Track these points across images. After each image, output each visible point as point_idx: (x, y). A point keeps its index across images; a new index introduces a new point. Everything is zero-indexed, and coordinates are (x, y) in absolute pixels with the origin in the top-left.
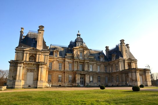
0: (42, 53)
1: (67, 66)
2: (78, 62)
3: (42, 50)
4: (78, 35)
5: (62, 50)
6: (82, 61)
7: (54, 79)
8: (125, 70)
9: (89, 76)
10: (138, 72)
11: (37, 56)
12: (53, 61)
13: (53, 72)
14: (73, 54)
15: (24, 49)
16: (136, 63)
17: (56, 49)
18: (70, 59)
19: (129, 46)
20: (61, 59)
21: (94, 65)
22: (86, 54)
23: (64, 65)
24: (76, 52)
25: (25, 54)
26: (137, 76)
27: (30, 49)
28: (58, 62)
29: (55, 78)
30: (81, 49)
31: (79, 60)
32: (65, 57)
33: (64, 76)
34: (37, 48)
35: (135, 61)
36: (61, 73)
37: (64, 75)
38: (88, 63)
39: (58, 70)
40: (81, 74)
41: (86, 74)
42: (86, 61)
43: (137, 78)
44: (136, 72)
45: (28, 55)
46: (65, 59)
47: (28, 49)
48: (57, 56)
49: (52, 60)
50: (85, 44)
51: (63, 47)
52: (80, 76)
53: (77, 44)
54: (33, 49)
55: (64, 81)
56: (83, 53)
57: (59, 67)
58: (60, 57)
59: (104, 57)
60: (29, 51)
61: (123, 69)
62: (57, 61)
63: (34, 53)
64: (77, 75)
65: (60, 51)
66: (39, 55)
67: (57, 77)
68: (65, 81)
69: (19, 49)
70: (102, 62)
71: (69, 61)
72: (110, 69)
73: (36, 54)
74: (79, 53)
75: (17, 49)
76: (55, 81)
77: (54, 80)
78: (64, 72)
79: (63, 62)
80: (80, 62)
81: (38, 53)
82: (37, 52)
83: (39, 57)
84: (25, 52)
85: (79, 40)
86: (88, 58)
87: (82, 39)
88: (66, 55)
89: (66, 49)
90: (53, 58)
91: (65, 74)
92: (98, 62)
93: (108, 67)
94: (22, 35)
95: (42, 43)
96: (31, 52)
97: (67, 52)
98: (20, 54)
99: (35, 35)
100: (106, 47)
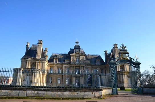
0: (40, 61)
1: (65, 70)
2: (74, 67)
3: (40, 59)
4: (76, 43)
5: (62, 57)
6: (78, 66)
9: (83, 79)
10: (125, 75)
11: (37, 63)
12: (53, 67)
14: (70, 60)
15: (27, 59)
17: (56, 57)
18: (68, 65)
20: (59, 65)
21: (90, 69)
22: (83, 59)
24: (73, 58)
25: (27, 63)
26: (124, 78)
27: (31, 59)
30: (78, 55)
31: (75, 65)
32: (63, 63)
34: (37, 58)
36: (60, 76)
38: (84, 67)
41: (81, 77)
42: (81, 66)
43: (124, 80)
44: (122, 75)
45: (30, 63)
46: (63, 65)
47: (29, 59)
48: (56, 63)
50: (83, 51)
51: (63, 55)
52: (75, 78)
53: (75, 51)
54: (33, 58)
56: (79, 59)
58: (59, 63)
59: (100, 61)
60: (30, 60)
62: (56, 66)
63: (34, 61)
64: (72, 78)
66: (38, 62)
67: (56, 79)
68: (63, 82)
69: (24, 59)
70: (98, 66)
72: (106, 72)
73: (35, 62)
74: (75, 59)
75: (22, 59)
76: (54, 83)
78: (62, 75)
79: (61, 67)
80: (76, 67)
81: (37, 62)
82: (36, 60)
83: (38, 64)
84: (28, 61)
85: (77, 47)
86: (84, 62)
87: (79, 46)
88: (64, 61)
89: (65, 56)
90: (53, 64)
91: (63, 77)
92: (93, 66)
93: (105, 70)
94: (28, 48)
95: (40, 53)
96: (32, 61)
97: (65, 59)
98: (24, 63)
99: (36, 48)
100: (105, 51)
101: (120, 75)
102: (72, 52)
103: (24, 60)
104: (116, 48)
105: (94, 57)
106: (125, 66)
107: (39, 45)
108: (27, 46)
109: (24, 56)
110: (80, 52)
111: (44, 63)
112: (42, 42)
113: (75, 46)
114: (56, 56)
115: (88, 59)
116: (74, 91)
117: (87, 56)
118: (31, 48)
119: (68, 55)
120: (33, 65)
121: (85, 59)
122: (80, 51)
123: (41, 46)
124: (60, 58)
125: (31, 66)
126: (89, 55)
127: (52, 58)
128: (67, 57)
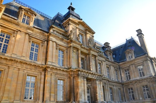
1: (54, 54)
2: (78, 50)
5: (42, 18)
7: (7, 87)
9: (102, 86)
12: (16, 32)
13: (10, 63)
14: (66, 32)
18: (62, 40)
20: (38, 34)
23: (45, 50)
24: (73, 28)
28: (30, 39)
29: (14, 84)
30: (81, 28)
32: (48, 32)
33: (43, 80)
36: (36, 72)
37: (43, 77)
39: (28, 59)
40: (88, 79)
41: (97, 80)
46: (48, 37)
48: (28, 23)
49: (14, 27)
52: (86, 82)
55: (41, 96)
56: (84, 36)
57: (31, 54)
58: (36, 27)
59: (112, 54)
62: (26, 33)
64: (79, 81)
67: (20, 82)
68: (47, 95)
70: (112, 62)
71: (59, 42)
74: (78, 33)
76: (12, 95)
77: (9, 91)
78: (45, 70)
79: (43, 42)
89: (48, 21)
124: (38, 20)
127: (14, 8)
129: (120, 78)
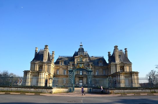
0: (46, 64)
3: (47, 62)
4: (80, 46)
5: (67, 59)
8: (116, 72)
9: (86, 79)
10: (122, 75)
11: (43, 66)
12: (59, 69)
13: (59, 76)
14: (74, 62)
16: (131, 66)
18: (72, 66)
19: (127, 50)
20: (65, 67)
22: (86, 60)
23: (67, 71)
24: (76, 60)
25: (36, 66)
27: (39, 62)
28: (63, 69)
32: (68, 65)
34: (44, 61)
35: (130, 64)
36: (65, 77)
37: (67, 78)
39: (63, 74)
40: (79, 77)
41: (84, 77)
43: (121, 80)
44: (120, 75)
45: (38, 66)
47: (37, 62)
48: (62, 65)
49: (58, 67)
50: (87, 53)
51: (68, 57)
52: (78, 79)
53: (79, 54)
54: (41, 62)
55: (67, 83)
58: (64, 65)
61: (115, 72)
63: (41, 64)
65: (65, 60)
66: (45, 65)
70: (101, 67)
73: (42, 65)
75: (31, 63)
78: (67, 76)
79: (67, 69)
81: (44, 64)
83: (44, 67)
84: (36, 64)
85: (81, 50)
86: (87, 64)
87: (83, 49)
88: (69, 63)
89: (70, 58)
92: (96, 67)
93: (107, 70)
94: (37, 52)
95: (47, 57)
96: (40, 64)
97: (70, 61)
98: (33, 65)
99: (43, 52)
100: (108, 52)
101: (117, 75)
102: (76, 54)
103: (33, 63)
104: (116, 50)
105: (97, 58)
106: (125, 67)
107: (45, 49)
108: (36, 50)
109: (33, 60)
110: (84, 55)
111: (50, 65)
112: (48, 47)
113: (79, 49)
114: (62, 58)
115: (91, 61)
116: (37, 88)
117: (91, 58)
118: (39, 52)
119: (72, 58)
120: (41, 67)
121: (88, 61)
122: (83, 53)
123: (47, 51)
124: (66, 61)
125: (39, 68)
126: (92, 57)
127: (58, 60)
128: (72, 59)
129: (107, 73)
